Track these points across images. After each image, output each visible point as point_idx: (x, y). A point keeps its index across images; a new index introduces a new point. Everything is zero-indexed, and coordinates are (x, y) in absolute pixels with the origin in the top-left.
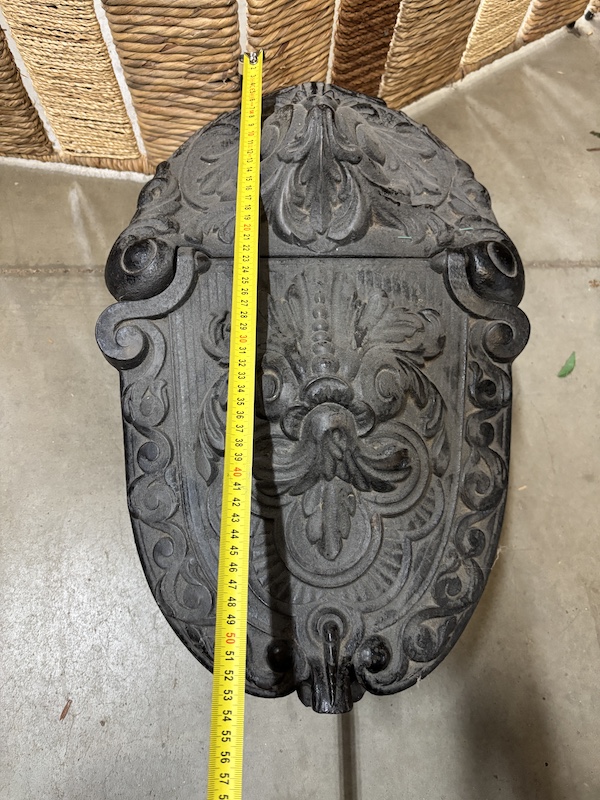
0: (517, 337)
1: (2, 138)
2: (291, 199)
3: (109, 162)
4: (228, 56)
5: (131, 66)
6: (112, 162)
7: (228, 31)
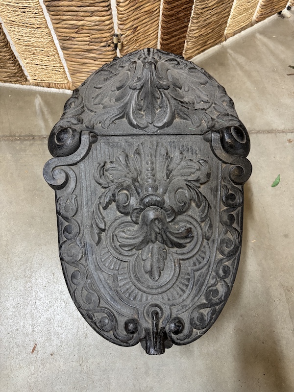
0: (245, 173)
1: (2, 74)
2: (136, 107)
3: (54, 85)
4: (108, 35)
5: (62, 40)
6: (55, 85)
7: (108, 22)
